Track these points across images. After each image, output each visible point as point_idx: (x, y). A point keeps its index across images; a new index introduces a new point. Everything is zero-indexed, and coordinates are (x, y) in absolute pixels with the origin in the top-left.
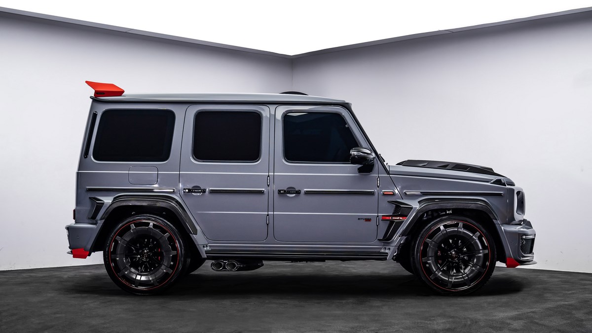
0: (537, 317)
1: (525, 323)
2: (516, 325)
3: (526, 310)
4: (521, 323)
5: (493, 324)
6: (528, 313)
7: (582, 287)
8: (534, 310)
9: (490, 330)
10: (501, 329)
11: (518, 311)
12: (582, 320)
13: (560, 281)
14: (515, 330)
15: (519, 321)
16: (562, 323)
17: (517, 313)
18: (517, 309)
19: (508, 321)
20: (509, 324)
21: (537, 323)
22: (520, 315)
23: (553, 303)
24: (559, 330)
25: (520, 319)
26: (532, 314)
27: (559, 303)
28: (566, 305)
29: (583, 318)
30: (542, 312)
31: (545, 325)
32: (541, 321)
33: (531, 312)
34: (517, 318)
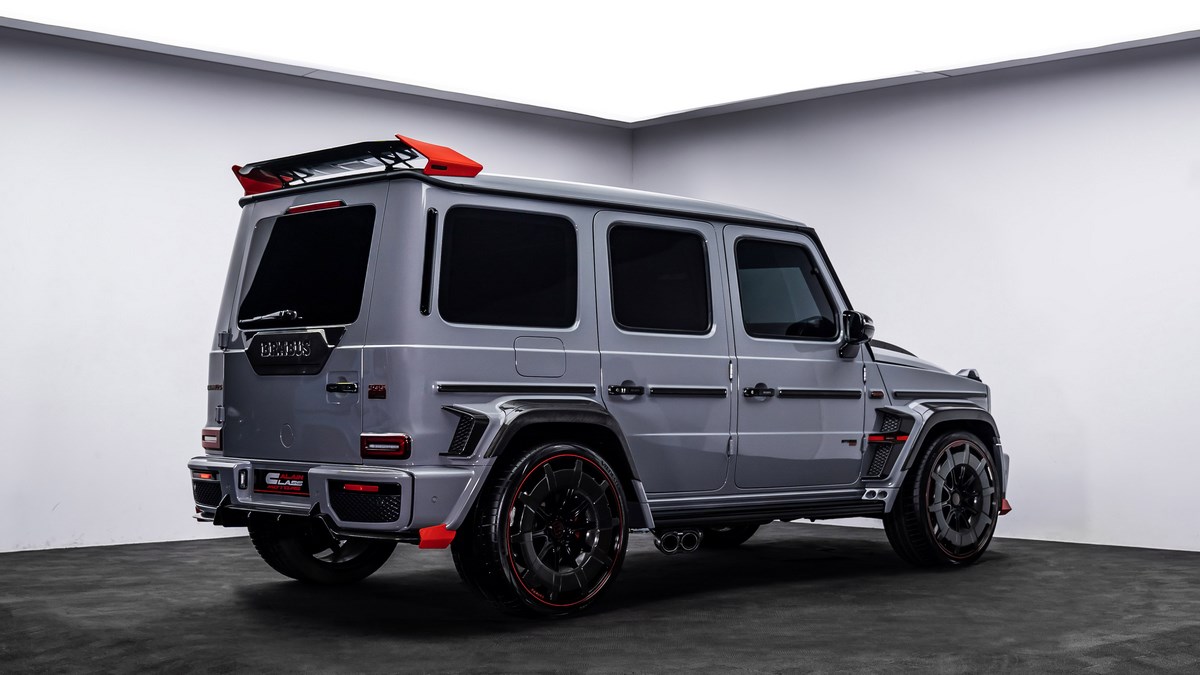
0: (1138, 649)
1: (1116, 662)
2: (1098, 665)
3: (1117, 637)
4: (1109, 662)
5: (1053, 664)
6: (1122, 642)
8: (1133, 636)
11: (1103, 640)
13: (1186, 580)
15: (1105, 658)
16: (1189, 662)
17: (1101, 643)
18: (1100, 635)
19: (1084, 659)
20: (1085, 665)
21: (1140, 664)
22: (1104, 646)
23: (1170, 623)
25: (1106, 655)
26: (1129, 645)
27: (1182, 624)
28: (1195, 627)
30: (1149, 641)
31: (1154, 667)
32: (1147, 659)
33: (1129, 641)
34: (1100, 653)
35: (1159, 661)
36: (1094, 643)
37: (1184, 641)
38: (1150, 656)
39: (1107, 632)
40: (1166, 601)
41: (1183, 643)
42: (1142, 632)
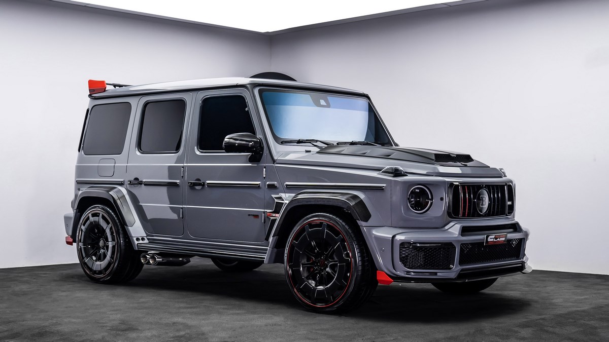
0: (546, 323)
1: (534, 331)
2: (525, 333)
3: (534, 317)
4: (530, 330)
6: (537, 320)
7: (596, 292)
8: (543, 317)
9: (496, 338)
10: (507, 337)
11: (526, 318)
12: (596, 328)
14: (523, 339)
15: (528, 329)
16: (574, 331)
17: (525, 320)
18: (525, 316)
19: (516, 329)
20: (517, 332)
21: (547, 331)
22: (528, 322)
23: (563, 309)
24: (571, 339)
25: (528, 327)
27: (570, 309)
28: (578, 311)
29: (597, 325)
30: (552, 319)
31: (555, 333)
32: (551, 329)
33: (540, 319)
34: (525, 326)
35: (557, 330)
36: (522, 320)
37: (572, 319)
38: (552, 327)
39: (528, 314)
40: (562, 297)
41: (571, 320)
42: (548, 314)
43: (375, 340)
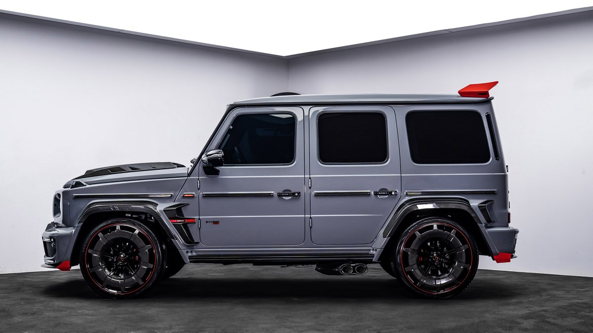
0: (548, 315)
1: (536, 322)
2: (528, 324)
3: (536, 308)
4: (532, 322)
8: (545, 308)
9: (500, 330)
10: (510, 329)
11: (529, 310)
14: (526, 330)
15: (530, 320)
16: (575, 322)
18: (527, 307)
19: (519, 320)
20: (519, 323)
21: (549, 323)
22: (530, 313)
24: (571, 330)
25: (531, 318)
26: (543, 313)
27: (572, 301)
30: (554, 311)
31: (557, 325)
34: (527, 317)
35: (559, 321)
36: (525, 312)
37: (573, 311)
38: (554, 319)
39: (531, 306)
41: (572, 312)
42: (550, 306)
43: (381, 332)
